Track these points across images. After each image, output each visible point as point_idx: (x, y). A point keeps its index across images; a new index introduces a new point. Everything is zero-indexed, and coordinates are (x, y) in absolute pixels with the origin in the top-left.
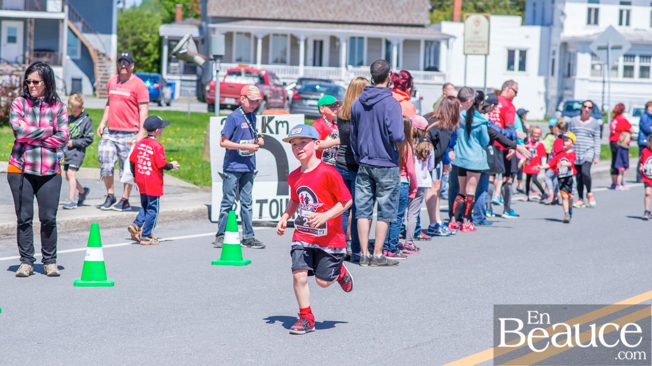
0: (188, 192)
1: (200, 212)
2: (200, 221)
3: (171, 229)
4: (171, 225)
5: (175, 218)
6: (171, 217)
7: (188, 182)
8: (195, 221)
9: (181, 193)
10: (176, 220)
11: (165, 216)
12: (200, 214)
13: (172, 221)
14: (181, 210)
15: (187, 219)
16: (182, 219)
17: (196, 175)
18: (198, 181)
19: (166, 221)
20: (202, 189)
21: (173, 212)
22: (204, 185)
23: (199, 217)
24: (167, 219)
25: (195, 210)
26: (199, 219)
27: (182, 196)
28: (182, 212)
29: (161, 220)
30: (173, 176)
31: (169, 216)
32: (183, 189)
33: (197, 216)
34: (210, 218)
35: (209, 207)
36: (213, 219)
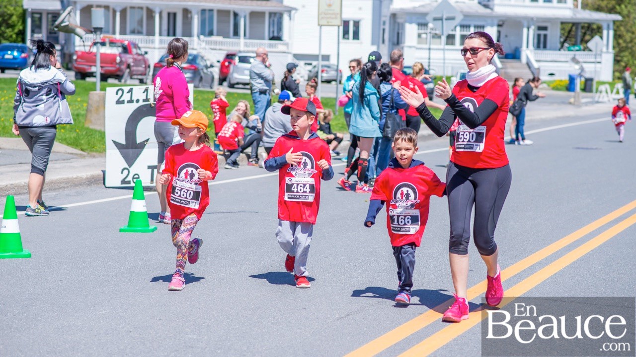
0: (77, 158)
1: (93, 178)
2: (94, 187)
3: (67, 195)
4: (67, 191)
5: (70, 184)
6: (66, 184)
7: (75, 148)
8: (89, 187)
9: (70, 159)
10: (71, 186)
11: (61, 183)
12: (93, 180)
13: (67, 187)
14: (75, 177)
15: (81, 185)
16: (76, 185)
17: (83, 142)
18: (85, 147)
19: (61, 188)
20: (89, 155)
21: (68, 179)
22: (91, 151)
23: (92, 183)
24: (62, 185)
25: (89, 176)
26: (92, 184)
27: (71, 162)
28: (76, 178)
29: (57, 187)
30: (60, 142)
31: (64, 182)
32: (71, 156)
33: (90, 181)
34: (104, 183)
35: (104, 172)
36: (107, 185)
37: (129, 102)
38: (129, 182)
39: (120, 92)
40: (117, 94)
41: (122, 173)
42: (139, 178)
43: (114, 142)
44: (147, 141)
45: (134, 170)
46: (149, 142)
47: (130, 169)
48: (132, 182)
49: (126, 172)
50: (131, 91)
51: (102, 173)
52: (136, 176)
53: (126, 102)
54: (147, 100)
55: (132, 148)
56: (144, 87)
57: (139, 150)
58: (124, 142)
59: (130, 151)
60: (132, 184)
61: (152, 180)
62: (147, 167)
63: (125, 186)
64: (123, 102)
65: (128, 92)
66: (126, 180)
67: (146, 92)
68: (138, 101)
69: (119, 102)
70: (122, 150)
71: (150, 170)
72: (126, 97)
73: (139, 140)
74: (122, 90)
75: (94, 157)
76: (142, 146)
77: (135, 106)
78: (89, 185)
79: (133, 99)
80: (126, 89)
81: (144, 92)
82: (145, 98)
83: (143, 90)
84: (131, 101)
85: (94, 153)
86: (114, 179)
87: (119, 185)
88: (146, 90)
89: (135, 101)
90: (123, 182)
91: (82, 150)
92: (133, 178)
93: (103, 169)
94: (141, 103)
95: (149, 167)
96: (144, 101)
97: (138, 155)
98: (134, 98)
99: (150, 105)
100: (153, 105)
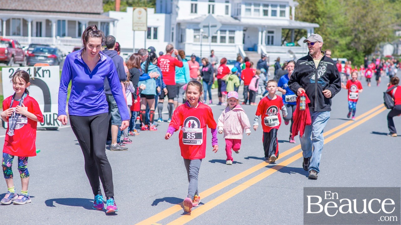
40: (10, 71)
56: (27, 68)
74: (13, 70)
80: (15, 69)
88: (29, 70)
99: (32, 79)
100: (34, 79)
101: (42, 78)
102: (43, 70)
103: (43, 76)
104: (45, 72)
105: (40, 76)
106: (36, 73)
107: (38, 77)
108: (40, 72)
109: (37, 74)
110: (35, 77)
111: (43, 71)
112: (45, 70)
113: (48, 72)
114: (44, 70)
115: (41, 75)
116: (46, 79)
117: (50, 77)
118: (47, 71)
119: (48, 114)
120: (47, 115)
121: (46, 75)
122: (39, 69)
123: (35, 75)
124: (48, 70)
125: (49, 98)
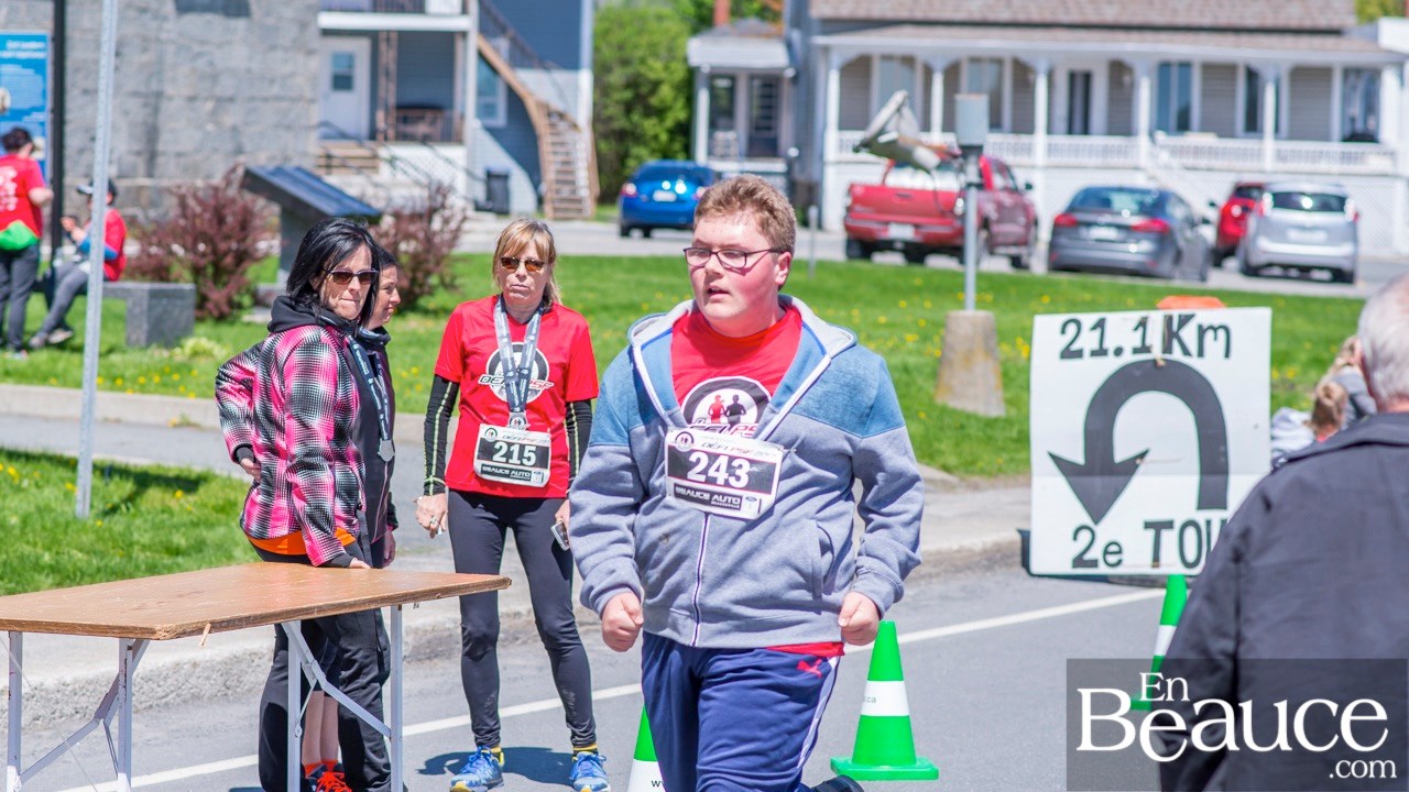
0: (935, 491)
1: (998, 551)
3: (945, 598)
8: (989, 574)
10: (946, 571)
12: (999, 556)
13: (938, 575)
14: (955, 547)
15: (969, 568)
16: (957, 569)
20: (965, 483)
21: (939, 552)
23: (997, 562)
25: (988, 546)
26: (996, 567)
28: (958, 551)
33: (992, 559)
34: (1025, 563)
35: (1025, 537)
36: (1036, 567)
37: (1094, 353)
38: (1094, 563)
39: (1072, 329)
40: (1063, 332)
41: (1075, 538)
42: (1120, 552)
43: (1056, 459)
44: (1142, 455)
45: (1107, 530)
46: (1148, 458)
47: (1098, 529)
48: (1101, 563)
49: (1085, 536)
50: (1100, 324)
51: (1017, 537)
52: (1114, 548)
53: (1087, 353)
54: (1145, 349)
55: (1102, 473)
56: (1136, 316)
57: (1121, 479)
58: (1079, 457)
59: (1097, 483)
60: (1103, 569)
61: (1156, 559)
62: (1142, 525)
63: (1084, 573)
64: (1079, 354)
65: (1094, 328)
66: (1088, 556)
67: (1141, 329)
68: (1118, 352)
69: (1069, 353)
70: (1072, 479)
71: (1151, 533)
72: (1088, 341)
73: (1121, 454)
74: (1078, 323)
75: (976, 488)
76: (1130, 467)
77: (1110, 365)
78: (989, 568)
79: (1106, 345)
80: (1088, 319)
81: (1136, 329)
82: (1138, 344)
83: (1135, 324)
84: (1100, 352)
85: (976, 479)
86: (1052, 554)
87: (1068, 569)
88: (1143, 324)
89: (1111, 352)
90: (1079, 561)
91: (946, 469)
92: (1106, 552)
93: (1024, 527)
94: (1128, 358)
95: (1148, 525)
96: (1136, 351)
97: (1117, 493)
98: (1110, 344)
99: (1154, 362)
100: (1161, 363)
101: (1193, 362)
102: (1200, 327)
103: (1201, 353)
104: (1209, 335)
105: (1186, 352)
106: (1170, 336)
107: (1177, 354)
108: (1189, 334)
109: (1176, 345)
110: (1168, 356)
111: (1202, 331)
112: (1211, 327)
113: (1221, 333)
114: (1205, 326)
115: (1193, 347)
116: (1210, 366)
117: (1227, 355)
118: (1215, 329)
119: (1216, 516)
120: (1208, 523)
121: (1214, 345)
122: (1184, 320)
123: (1167, 349)
124: (1221, 327)
125: (1222, 449)
